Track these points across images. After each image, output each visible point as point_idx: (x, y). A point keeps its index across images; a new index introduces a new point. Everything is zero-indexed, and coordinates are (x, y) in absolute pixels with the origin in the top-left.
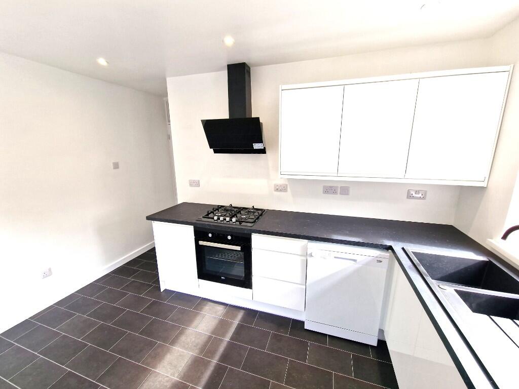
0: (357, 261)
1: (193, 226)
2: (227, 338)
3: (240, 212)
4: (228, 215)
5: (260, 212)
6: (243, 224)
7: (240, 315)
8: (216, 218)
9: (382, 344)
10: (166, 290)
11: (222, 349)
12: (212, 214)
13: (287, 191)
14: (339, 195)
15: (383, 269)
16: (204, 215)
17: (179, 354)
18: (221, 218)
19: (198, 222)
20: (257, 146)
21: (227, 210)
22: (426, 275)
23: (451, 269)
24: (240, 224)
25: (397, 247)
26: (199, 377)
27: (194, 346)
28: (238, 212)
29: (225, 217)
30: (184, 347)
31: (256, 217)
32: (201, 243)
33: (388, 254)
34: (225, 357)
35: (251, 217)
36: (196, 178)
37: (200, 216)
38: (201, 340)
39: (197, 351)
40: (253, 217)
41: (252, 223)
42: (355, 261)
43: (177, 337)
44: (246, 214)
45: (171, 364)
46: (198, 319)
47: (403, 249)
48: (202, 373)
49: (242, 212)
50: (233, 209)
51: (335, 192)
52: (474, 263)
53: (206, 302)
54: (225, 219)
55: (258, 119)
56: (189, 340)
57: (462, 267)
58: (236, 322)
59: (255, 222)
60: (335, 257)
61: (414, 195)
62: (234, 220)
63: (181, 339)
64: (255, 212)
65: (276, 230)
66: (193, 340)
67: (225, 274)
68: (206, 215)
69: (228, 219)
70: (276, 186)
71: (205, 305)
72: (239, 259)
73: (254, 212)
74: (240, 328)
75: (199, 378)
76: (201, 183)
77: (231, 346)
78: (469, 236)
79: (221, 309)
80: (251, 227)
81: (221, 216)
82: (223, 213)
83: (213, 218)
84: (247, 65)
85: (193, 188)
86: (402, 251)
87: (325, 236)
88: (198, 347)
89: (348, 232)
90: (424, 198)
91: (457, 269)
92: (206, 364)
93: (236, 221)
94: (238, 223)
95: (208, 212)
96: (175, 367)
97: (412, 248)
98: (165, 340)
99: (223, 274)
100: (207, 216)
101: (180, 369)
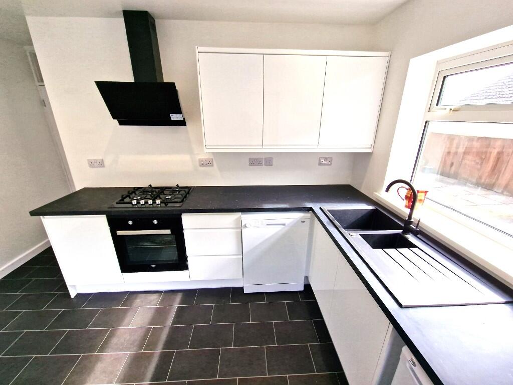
0: (286, 224)
1: (105, 216)
2: (169, 324)
3: (163, 192)
4: (149, 197)
5: (187, 190)
6: (170, 205)
7: (179, 298)
8: (134, 202)
9: (308, 287)
10: (78, 295)
11: (164, 337)
12: (128, 198)
13: (212, 166)
14: (264, 166)
15: (306, 228)
16: (117, 201)
17: (112, 359)
18: (142, 202)
19: (110, 210)
20: (174, 117)
21: (147, 192)
22: (339, 227)
23: (352, 219)
24: (166, 205)
25: (316, 207)
26: (143, 372)
27: (131, 344)
28: (161, 193)
29: (146, 200)
30: (118, 349)
31: (184, 195)
32: (119, 233)
33: (310, 215)
34: (169, 344)
35: (177, 196)
36: (98, 157)
37: (114, 202)
38: (138, 336)
39: (135, 348)
40: (180, 196)
41: (180, 202)
42: (284, 225)
43: (106, 342)
44: (171, 193)
45: (104, 372)
46: (129, 314)
47: (321, 208)
48: (146, 368)
49: (165, 192)
50: (154, 189)
51: (260, 164)
52: (367, 211)
53: (135, 295)
54: (147, 203)
55: (173, 85)
56: (122, 340)
57: (359, 216)
58: (176, 306)
59: (182, 201)
60: (267, 225)
61: (324, 162)
62: (158, 202)
63: (112, 342)
64: (181, 191)
65: (209, 207)
66: (128, 338)
67: (155, 261)
68: (120, 200)
69: (150, 202)
70: (200, 160)
71: (136, 299)
72: (170, 242)
73: (179, 191)
74: (180, 310)
75: (144, 374)
76: (107, 163)
77: (174, 331)
78: (361, 191)
79: (154, 297)
80: (180, 207)
81: (141, 199)
82: (142, 196)
83: (131, 203)
84: (150, 15)
85: (96, 169)
86: (320, 210)
87: (257, 207)
88: (136, 344)
89: (275, 200)
90: (330, 165)
91: (357, 218)
92: (149, 357)
93: (161, 202)
94: (163, 205)
95: (123, 196)
96: (111, 373)
97: (328, 207)
98: (91, 349)
99: (154, 262)
100: (122, 201)
101: (119, 373)
